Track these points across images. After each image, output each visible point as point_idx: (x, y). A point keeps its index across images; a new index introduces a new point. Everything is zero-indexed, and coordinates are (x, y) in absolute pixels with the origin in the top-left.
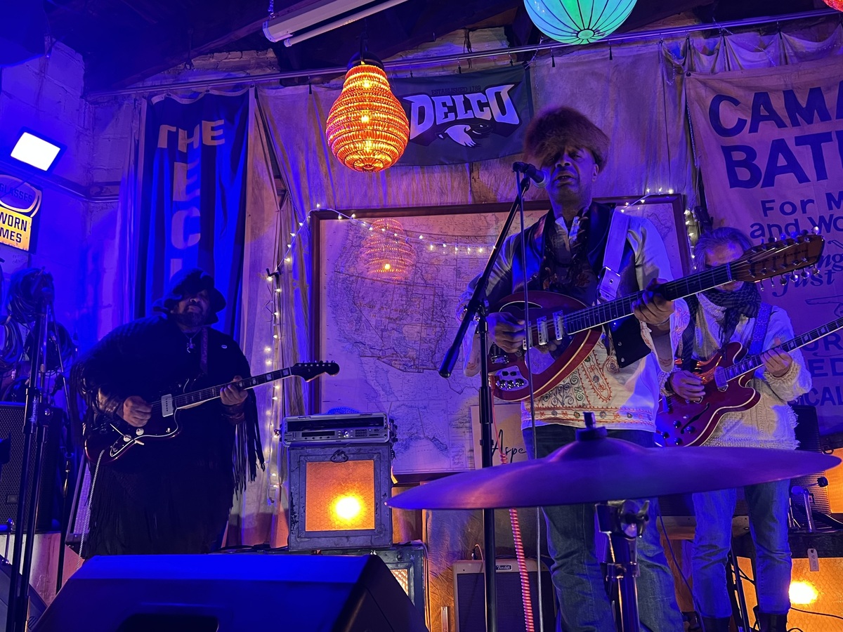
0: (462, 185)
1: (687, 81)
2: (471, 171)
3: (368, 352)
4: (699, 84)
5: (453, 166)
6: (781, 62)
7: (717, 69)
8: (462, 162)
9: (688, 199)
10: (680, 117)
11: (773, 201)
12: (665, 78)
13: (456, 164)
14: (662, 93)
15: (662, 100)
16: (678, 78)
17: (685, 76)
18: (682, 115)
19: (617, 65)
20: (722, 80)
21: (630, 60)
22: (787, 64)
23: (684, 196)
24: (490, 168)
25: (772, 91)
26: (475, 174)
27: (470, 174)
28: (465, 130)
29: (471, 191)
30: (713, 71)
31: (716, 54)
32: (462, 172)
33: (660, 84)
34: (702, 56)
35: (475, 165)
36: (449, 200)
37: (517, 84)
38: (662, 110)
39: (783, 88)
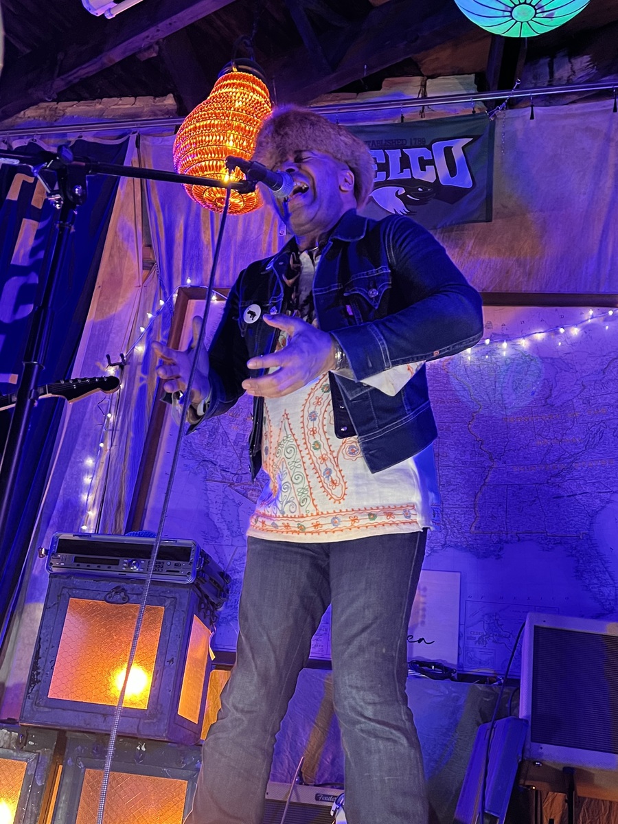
3: (218, 475)
28: (397, 193)
37: (476, 138)
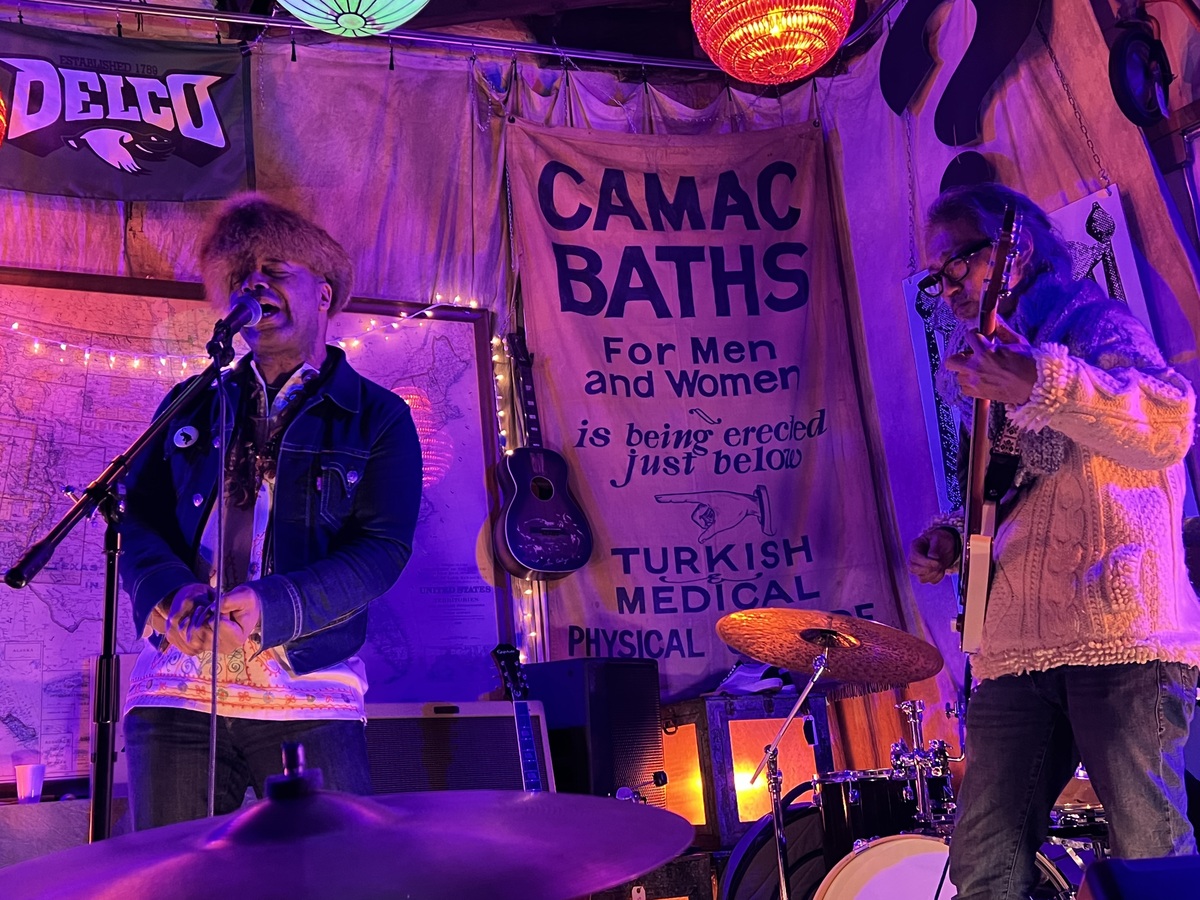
0: (107, 239)
1: (509, 129)
2: (128, 217)
4: (527, 139)
5: (93, 202)
6: (643, 129)
7: (554, 121)
8: (111, 197)
9: (499, 320)
10: (494, 186)
11: (620, 340)
12: (476, 119)
13: (98, 200)
14: (470, 141)
15: (469, 152)
16: (495, 122)
17: (507, 122)
18: (498, 184)
19: (401, 82)
20: (560, 139)
21: (422, 77)
22: (652, 132)
23: (493, 313)
24: (164, 216)
25: (631, 170)
26: (134, 223)
27: (126, 221)
28: (121, 140)
29: (125, 252)
30: (548, 121)
31: (554, 96)
32: (110, 214)
33: (467, 126)
34: (534, 94)
35: (137, 207)
36: (78, 263)
38: (466, 169)
39: (644, 168)
